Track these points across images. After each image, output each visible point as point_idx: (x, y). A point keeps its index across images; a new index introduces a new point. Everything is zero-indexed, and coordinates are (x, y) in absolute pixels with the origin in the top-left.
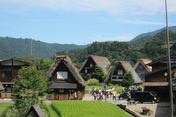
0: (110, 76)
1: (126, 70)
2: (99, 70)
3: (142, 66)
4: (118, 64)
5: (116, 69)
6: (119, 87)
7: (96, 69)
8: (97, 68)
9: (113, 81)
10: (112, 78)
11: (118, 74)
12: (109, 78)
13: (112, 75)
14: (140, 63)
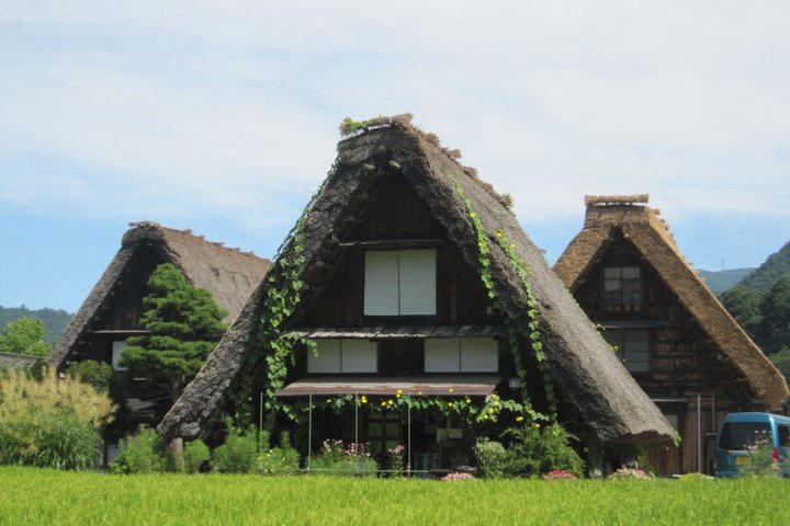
0: (255, 330)
1: (483, 247)
2: (182, 319)
3: (632, 273)
4: (374, 158)
5: (344, 230)
6: (374, 483)
7: (154, 306)
8: (161, 302)
9: (296, 401)
10: (276, 367)
11: (370, 309)
12: (244, 364)
13: (288, 324)
14: (616, 231)
